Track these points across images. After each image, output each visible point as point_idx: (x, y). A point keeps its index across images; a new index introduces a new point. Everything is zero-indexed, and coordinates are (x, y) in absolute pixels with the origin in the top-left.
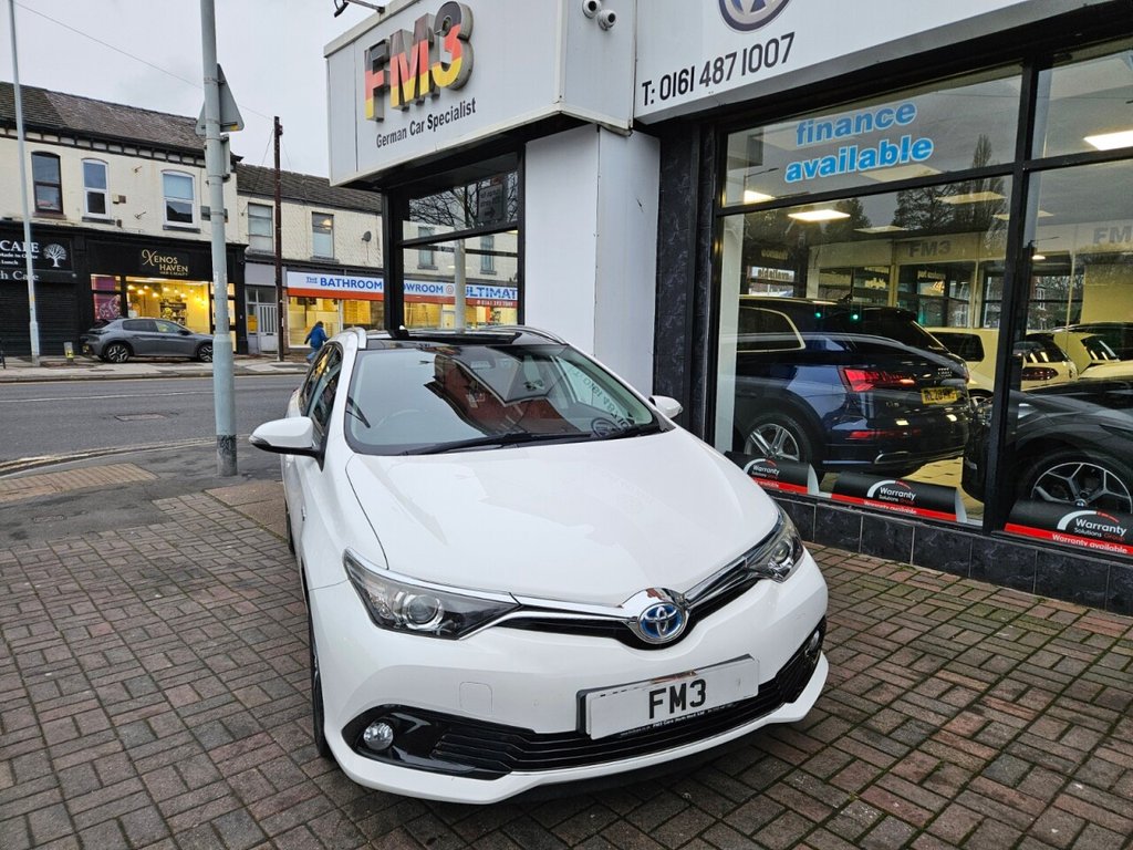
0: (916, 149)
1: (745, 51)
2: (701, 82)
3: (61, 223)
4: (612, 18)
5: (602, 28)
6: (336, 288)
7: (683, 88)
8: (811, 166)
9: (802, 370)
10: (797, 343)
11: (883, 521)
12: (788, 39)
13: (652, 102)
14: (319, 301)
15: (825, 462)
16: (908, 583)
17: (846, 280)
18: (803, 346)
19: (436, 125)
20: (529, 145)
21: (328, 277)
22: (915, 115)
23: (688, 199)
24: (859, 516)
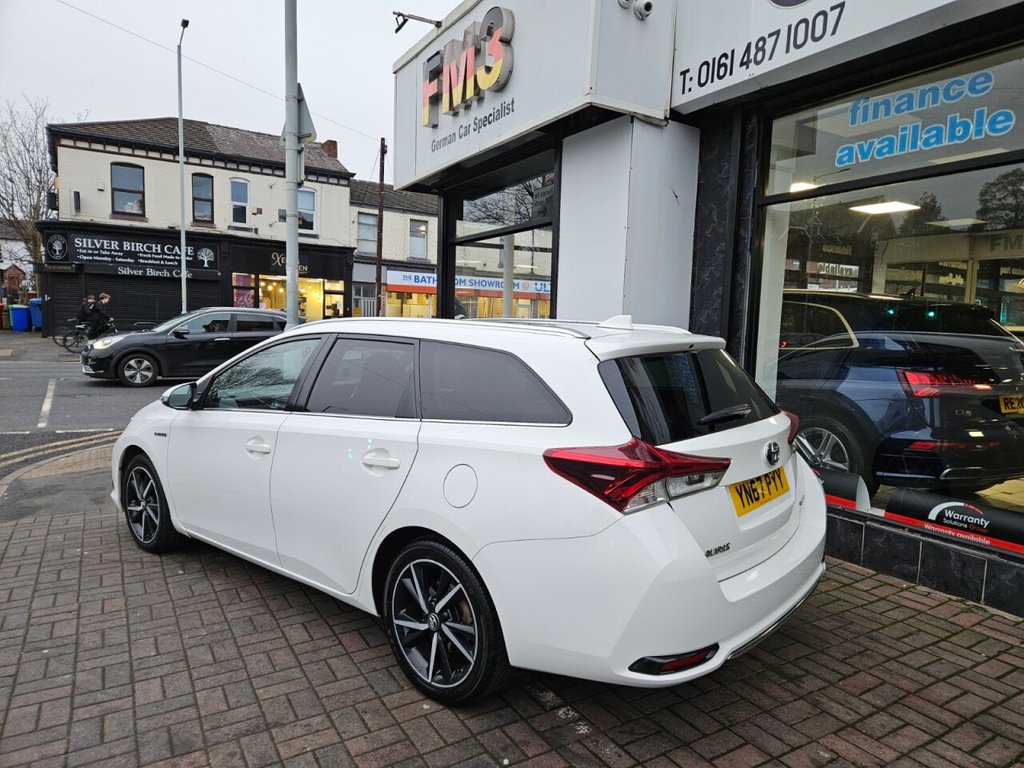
0: (993, 123)
1: (790, 27)
2: (742, 64)
3: (212, 231)
4: (648, 7)
5: (638, 18)
6: (427, 285)
7: (722, 73)
8: (866, 148)
9: (853, 371)
10: (849, 342)
11: (948, 550)
12: (838, 10)
13: (690, 90)
14: (415, 296)
15: (879, 473)
16: (977, 629)
17: (917, 276)
18: (856, 344)
19: (480, 127)
20: (566, 141)
21: (421, 275)
22: (991, 84)
23: (728, 189)
24: (916, 541)
